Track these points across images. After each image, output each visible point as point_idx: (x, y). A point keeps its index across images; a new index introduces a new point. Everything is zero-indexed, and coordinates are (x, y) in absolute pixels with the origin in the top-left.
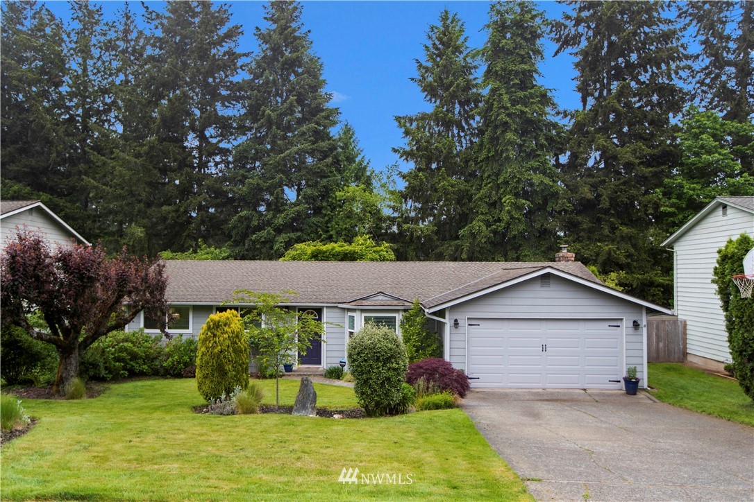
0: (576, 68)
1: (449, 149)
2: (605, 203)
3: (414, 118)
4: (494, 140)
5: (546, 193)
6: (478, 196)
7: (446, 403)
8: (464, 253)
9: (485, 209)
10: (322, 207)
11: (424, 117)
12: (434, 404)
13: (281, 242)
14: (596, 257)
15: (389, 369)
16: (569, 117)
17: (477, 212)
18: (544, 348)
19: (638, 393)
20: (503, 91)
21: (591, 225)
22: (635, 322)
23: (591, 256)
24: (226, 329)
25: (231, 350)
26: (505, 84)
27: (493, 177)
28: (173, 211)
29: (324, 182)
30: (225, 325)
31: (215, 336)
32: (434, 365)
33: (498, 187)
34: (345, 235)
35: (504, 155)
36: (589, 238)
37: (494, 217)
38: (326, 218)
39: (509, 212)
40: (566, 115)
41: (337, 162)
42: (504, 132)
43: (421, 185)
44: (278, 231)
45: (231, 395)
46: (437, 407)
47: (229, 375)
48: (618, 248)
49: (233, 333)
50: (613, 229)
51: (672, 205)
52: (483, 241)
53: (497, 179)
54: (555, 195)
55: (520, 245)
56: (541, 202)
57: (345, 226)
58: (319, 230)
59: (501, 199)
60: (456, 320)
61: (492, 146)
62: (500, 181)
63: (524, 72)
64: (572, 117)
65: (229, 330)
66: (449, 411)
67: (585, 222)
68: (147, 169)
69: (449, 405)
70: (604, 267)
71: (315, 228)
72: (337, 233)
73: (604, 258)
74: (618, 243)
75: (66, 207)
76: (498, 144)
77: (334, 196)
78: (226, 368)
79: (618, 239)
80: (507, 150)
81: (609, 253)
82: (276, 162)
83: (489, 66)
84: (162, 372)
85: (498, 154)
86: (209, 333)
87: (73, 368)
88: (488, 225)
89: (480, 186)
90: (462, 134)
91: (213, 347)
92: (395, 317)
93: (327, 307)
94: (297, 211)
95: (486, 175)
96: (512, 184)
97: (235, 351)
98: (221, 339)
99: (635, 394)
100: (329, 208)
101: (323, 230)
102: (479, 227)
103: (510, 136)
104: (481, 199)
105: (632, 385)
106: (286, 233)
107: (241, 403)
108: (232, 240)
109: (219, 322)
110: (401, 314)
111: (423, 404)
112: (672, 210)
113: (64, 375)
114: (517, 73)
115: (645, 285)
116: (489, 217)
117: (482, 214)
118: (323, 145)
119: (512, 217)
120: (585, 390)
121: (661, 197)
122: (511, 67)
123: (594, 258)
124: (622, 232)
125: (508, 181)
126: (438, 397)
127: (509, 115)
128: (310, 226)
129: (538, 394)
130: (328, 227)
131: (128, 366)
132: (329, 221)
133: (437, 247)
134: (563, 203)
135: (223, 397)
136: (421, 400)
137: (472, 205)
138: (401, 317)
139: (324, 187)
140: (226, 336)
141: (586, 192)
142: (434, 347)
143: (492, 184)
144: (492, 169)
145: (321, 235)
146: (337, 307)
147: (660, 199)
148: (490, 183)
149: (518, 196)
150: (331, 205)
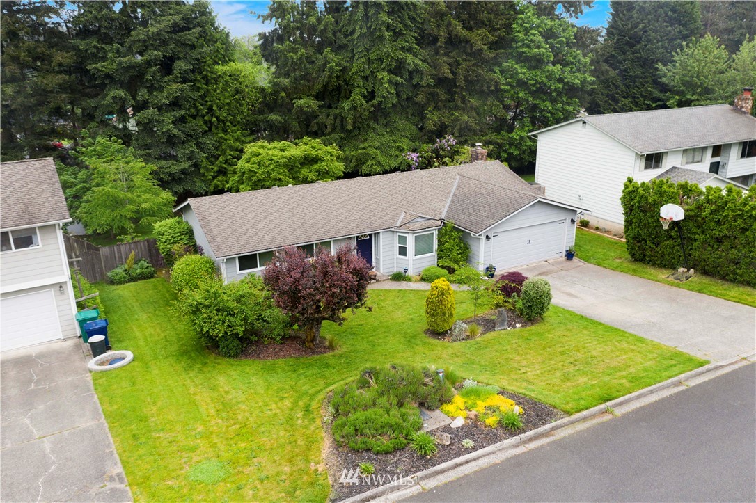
6: (353, 70)
8: (349, 125)
13: (169, 123)
18: (528, 242)
22: (572, 219)
27: (365, 53)
29: (194, 54)
33: (369, 62)
35: (378, 34)
52: (366, 114)
54: (421, 72)
56: (407, 76)
58: (198, 104)
60: (487, 236)
61: (364, 23)
67: (442, 93)
72: (219, 107)
77: (208, 69)
93: (383, 232)
96: (387, 62)
99: (572, 259)
100: (203, 81)
101: (201, 104)
105: (572, 255)
106: (170, 112)
107: (472, 331)
113: (316, 335)
119: (388, 92)
120: (546, 261)
121: (500, 77)
129: (529, 270)
130: (207, 101)
132: (208, 94)
134: (427, 79)
137: (348, 78)
138: (437, 232)
139: (197, 59)
141: (448, 72)
144: (363, 45)
145: (200, 110)
146: (390, 230)
148: (362, 57)
149: (390, 72)
150: (205, 77)
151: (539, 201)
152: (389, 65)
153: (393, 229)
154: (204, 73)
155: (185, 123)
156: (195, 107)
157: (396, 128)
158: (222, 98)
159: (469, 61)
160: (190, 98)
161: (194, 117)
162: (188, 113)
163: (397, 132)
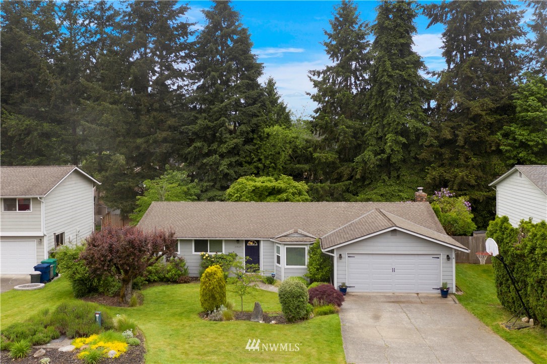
0: (444, 36)
1: (347, 99)
2: (461, 141)
3: (321, 72)
4: (381, 93)
5: (418, 132)
6: (368, 132)
7: (330, 311)
8: (358, 174)
9: (374, 142)
10: (254, 138)
11: (329, 69)
12: (323, 312)
13: (225, 165)
14: (454, 178)
15: (299, 301)
16: (437, 76)
17: (368, 144)
18: (394, 270)
19: (448, 296)
20: (386, 58)
21: (452, 155)
22: (448, 256)
23: (451, 178)
24: (215, 276)
25: (218, 287)
26: (388, 52)
27: (380, 119)
28: (145, 142)
29: (254, 120)
30: (215, 274)
31: (210, 280)
32: (324, 289)
33: (384, 126)
34: (271, 159)
35: (387, 105)
36: (450, 164)
37: (380, 148)
38: (257, 146)
39: (390, 146)
40: (434, 74)
41: (264, 105)
42: (387, 88)
43: (326, 124)
44: (222, 156)
45: (219, 309)
46: (325, 313)
47: (217, 299)
48: (470, 173)
49: (219, 278)
50: (467, 159)
51: (509, 145)
52: (372, 166)
53: (383, 120)
54: (425, 134)
55: (400, 168)
56: (414, 138)
57: (270, 153)
58: (252, 154)
59: (386, 135)
60: (340, 255)
61: (379, 97)
62: (385, 122)
63: (402, 45)
64: (439, 76)
65: (217, 277)
66: (331, 316)
67: (447, 153)
68: (124, 112)
69: (332, 312)
70: (460, 187)
71: (249, 153)
72: (265, 157)
73: (459, 181)
74: (471, 169)
75: (62, 134)
76: (383, 96)
77: (262, 131)
78: (216, 296)
79: (471, 167)
80: (389, 101)
81: (463, 178)
82: (219, 108)
83: (376, 39)
84: (165, 280)
85: (383, 104)
86: (207, 279)
87: (130, 289)
88: (376, 154)
89: (371, 124)
90: (358, 82)
91: (209, 286)
92: (305, 248)
93: (263, 240)
94: (236, 143)
95: (374, 117)
96: (393, 125)
97: (220, 287)
98: (213, 281)
99: (446, 297)
100: (258, 139)
101: (255, 154)
102: (369, 155)
103: (391, 92)
104: (371, 134)
105: (445, 293)
106: (228, 158)
107: (225, 315)
108: (188, 162)
109: (211, 272)
110: (308, 246)
111: (318, 312)
112: (508, 148)
113: (125, 293)
114: (396, 45)
115: (490, 198)
116: (377, 148)
117: (372, 145)
118: (253, 93)
119: (392, 150)
120: (418, 294)
121: (500, 138)
122: (393, 41)
123: (453, 180)
124: (473, 162)
125: (390, 124)
126: (326, 308)
127: (391, 76)
128: (245, 152)
129: (389, 297)
130: (259, 153)
131: (148, 278)
132: (260, 148)
133: (339, 167)
134: (431, 140)
135: (215, 311)
136: (317, 310)
137: (365, 139)
138: (308, 248)
139: (255, 124)
140: (215, 280)
141: (447, 134)
142: (328, 268)
143: (378, 124)
144: (379, 113)
145: (253, 158)
146: (269, 240)
147: (500, 140)
148: (377, 123)
149: (397, 133)
150: (260, 137)
151: (395, 230)
152: (396, 129)
153: (271, 240)
154: (259, 133)
155: (242, 167)
156: (250, 156)
157: (403, 180)
158: (267, 151)
159: (471, 124)
160: (247, 150)
161: (250, 163)
162: (244, 160)
163: (405, 184)
